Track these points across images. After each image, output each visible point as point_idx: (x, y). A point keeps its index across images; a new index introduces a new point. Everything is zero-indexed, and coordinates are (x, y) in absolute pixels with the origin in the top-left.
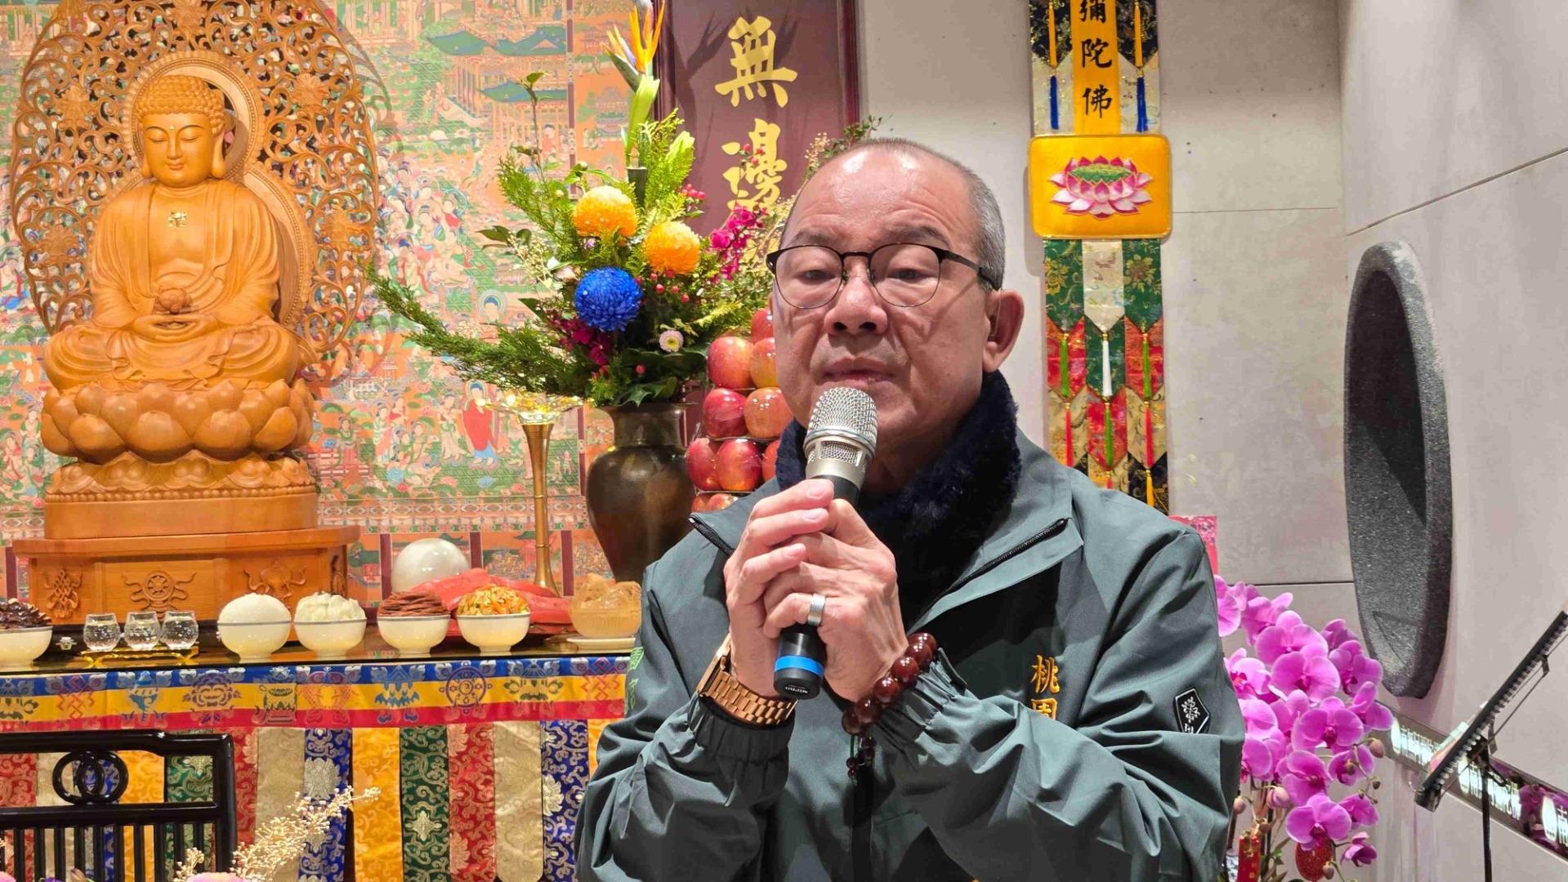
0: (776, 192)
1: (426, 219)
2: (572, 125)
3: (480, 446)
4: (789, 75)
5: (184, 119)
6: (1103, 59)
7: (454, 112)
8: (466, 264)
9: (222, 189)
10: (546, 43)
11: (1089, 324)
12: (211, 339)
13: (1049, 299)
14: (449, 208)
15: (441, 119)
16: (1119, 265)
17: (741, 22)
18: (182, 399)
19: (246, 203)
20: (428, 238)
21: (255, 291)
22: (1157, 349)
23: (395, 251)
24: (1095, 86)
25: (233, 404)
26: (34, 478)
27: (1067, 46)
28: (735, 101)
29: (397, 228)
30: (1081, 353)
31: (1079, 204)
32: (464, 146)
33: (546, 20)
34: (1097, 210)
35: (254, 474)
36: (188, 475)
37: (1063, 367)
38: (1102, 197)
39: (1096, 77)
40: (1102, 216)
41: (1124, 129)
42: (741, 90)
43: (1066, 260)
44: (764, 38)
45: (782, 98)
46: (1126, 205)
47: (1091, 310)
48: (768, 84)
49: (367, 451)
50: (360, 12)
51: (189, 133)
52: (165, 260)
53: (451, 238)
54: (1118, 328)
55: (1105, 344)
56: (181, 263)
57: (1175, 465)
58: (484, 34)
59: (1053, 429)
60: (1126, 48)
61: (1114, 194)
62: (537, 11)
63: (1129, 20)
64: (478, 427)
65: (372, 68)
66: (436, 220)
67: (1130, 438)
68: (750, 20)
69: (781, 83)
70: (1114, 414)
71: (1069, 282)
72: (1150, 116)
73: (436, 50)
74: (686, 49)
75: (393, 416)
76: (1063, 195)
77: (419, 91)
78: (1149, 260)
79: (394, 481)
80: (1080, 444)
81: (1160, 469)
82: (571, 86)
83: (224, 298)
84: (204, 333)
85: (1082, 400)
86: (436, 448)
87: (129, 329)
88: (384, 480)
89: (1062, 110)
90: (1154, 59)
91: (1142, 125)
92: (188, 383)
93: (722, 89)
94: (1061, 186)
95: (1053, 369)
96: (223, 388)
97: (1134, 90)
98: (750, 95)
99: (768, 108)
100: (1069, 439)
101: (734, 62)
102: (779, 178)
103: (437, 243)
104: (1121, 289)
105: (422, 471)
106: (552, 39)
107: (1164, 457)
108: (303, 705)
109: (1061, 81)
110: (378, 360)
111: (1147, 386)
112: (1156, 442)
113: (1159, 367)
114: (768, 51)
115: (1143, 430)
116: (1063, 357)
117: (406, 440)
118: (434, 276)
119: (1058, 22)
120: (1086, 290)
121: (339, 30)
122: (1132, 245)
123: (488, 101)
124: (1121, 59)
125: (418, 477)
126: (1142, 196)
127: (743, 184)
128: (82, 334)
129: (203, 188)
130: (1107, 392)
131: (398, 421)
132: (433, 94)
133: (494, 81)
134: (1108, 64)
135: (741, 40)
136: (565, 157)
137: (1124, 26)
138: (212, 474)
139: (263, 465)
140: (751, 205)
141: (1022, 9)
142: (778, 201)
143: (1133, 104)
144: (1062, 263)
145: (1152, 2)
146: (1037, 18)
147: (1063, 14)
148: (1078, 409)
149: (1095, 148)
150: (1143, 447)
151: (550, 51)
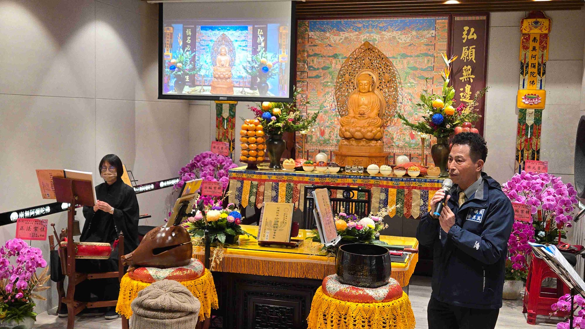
0: (469, 98)
1: (406, 99)
2: (433, 84)
3: (412, 139)
4: (473, 77)
5: (366, 82)
6: (534, 76)
7: (412, 81)
8: (412, 108)
9: (371, 93)
10: (429, 69)
11: (527, 124)
12: (368, 120)
13: (519, 119)
14: (410, 97)
15: (409, 81)
16: (534, 113)
17: (465, 67)
19: (375, 96)
20: (406, 103)
21: (376, 111)
22: (540, 129)
23: (400, 104)
24: (532, 81)
26: (336, 140)
27: (527, 73)
28: (463, 81)
29: (400, 100)
30: (524, 129)
31: (527, 102)
32: (413, 87)
33: (430, 65)
34: (530, 104)
37: (521, 132)
38: (531, 101)
39: (532, 79)
40: (531, 105)
41: (537, 89)
42: (464, 79)
43: (523, 112)
44: (469, 70)
45: (472, 81)
46: (536, 103)
47: (527, 122)
48: (469, 78)
49: (392, 139)
50: (396, 62)
51: (366, 84)
52: (361, 105)
53: (410, 103)
54: (532, 125)
55: (529, 128)
56: (363, 106)
57: (541, 151)
58: (418, 67)
59: (518, 143)
60: (539, 74)
61: (534, 101)
62: (428, 63)
63: (540, 68)
64: (412, 136)
65: (398, 72)
67: (533, 146)
68: (467, 66)
69: (472, 78)
70: (530, 141)
71: (523, 116)
72: (543, 86)
73: (409, 69)
74: (455, 71)
75: (397, 133)
76: (524, 101)
77: (406, 77)
78: (540, 113)
79: (397, 144)
80: (523, 146)
81: (538, 152)
82: (433, 77)
83: (370, 113)
84: (367, 119)
85: (524, 138)
86: (404, 139)
87: (354, 117)
88: (395, 144)
89: (525, 84)
90: (544, 76)
91: (541, 88)
93: (461, 79)
94: (523, 99)
95: (519, 132)
97: (540, 82)
98: (466, 80)
99: (469, 82)
100: (521, 145)
101: (463, 74)
102: (470, 95)
104: (534, 118)
105: (402, 143)
107: (539, 149)
108: (381, 184)
109: (525, 80)
110: (395, 123)
111: (537, 136)
112: (538, 147)
113: (540, 133)
114: (470, 72)
115: (535, 144)
116: (521, 130)
117: (399, 137)
118: (406, 109)
120: (527, 118)
121: (392, 66)
122: (536, 110)
123: (418, 79)
124: (538, 76)
125: (401, 144)
126: (540, 101)
127: (463, 96)
128: (346, 118)
129: (368, 93)
130: (529, 137)
131: (398, 134)
132: (409, 77)
133: (419, 75)
135: (465, 70)
136: (431, 90)
137: (539, 70)
138: (367, 143)
139: (375, 142)
140: (464, 100)
141: (519, 66)
142: (469, 100)
143: (539, 84)
144: (522, 113)
145: (545, 65)
146: (522, 68)
147: (527, 67)
148: (523, 140)
149: (531, 92)
150: (535, 147)
151: (430, 71)
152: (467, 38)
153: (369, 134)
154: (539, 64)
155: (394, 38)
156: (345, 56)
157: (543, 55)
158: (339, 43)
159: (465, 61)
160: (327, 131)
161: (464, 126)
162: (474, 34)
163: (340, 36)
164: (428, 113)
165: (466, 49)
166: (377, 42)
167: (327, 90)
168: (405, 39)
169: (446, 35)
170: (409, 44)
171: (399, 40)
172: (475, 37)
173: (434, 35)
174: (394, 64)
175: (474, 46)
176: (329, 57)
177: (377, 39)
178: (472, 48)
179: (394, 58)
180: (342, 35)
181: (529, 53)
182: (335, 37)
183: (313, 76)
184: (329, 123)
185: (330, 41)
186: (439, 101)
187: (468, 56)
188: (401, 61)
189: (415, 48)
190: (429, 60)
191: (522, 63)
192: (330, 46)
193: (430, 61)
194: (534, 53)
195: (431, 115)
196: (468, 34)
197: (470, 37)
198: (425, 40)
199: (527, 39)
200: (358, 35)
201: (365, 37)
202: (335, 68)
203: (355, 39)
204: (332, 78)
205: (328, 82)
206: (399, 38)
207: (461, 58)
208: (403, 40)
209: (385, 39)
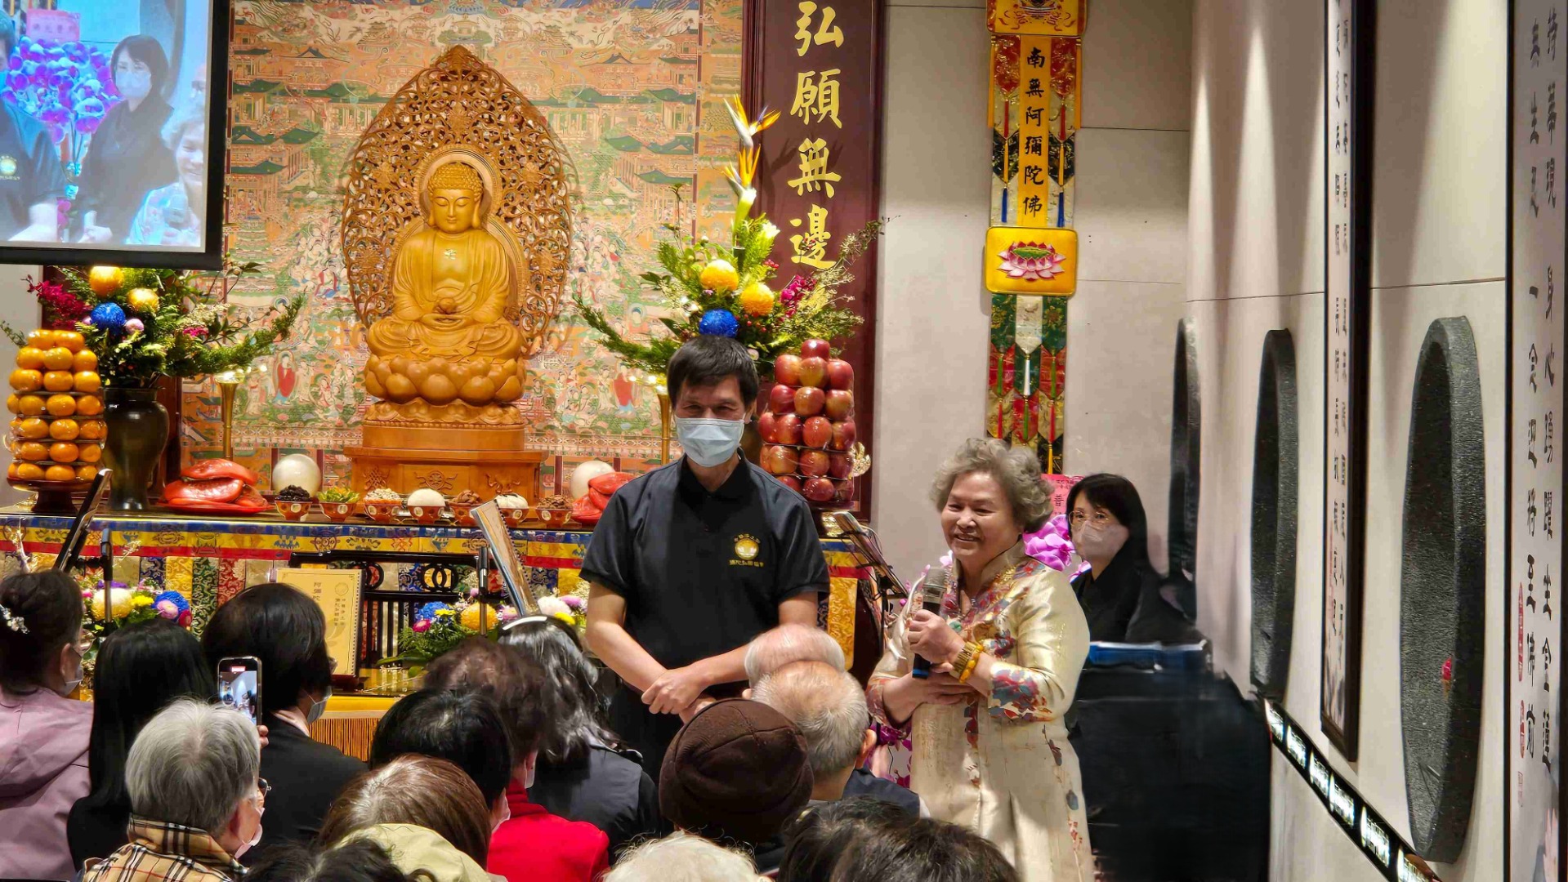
0: (823, 252)
1: (597, 255)
2: (694, 201)
3: (624, 403)
4: (835, 177)
5: (458, 193)
6: (1038, 179)
7: (619, 188)
8: (621, 286)
9: (479, 235)
10: (681, 147)
11: (1018, 348)
12: (471, 330)
13: (993, 331)
14: (613, 249)
15: (610, 191)
16: (1040, 312)
17: (807, 142)
18: (454, 368)
19: (492, 245)
20: (598, 268)
21: (495, 301)
22: (1061, 367)
23: (576, 275)
24: (1033, 196)
25: (484, 373)
26: (337, 406)
27: (1015, 169)
28: (800, 192)
29: (578, 258)
30: (1011, 367)
31: (1017, 272)
32: (625, 210)
33: (681, 132)
34: (1028, 276)
35: (493, 416)
36: (454, 415)
37: (999, 375)
38: (1031, 268)
39: (1033, 190)
40: (1031, 280)
41: (1050, 225)
42: (805, 185)
43: (1005, 307)
44: (821, 153)
45: (830, 192)
46: (1046, 274)
47: (1020, 340)
48: (822, 183)
49: (551, 401)
50: (562, 120)
51: (461, 201)
52: (442, 278)
53: (613, 269)
54: (1036, 354)
55: (1028, 362)
56: (450, 281)
57: (1069, 444)
58: (641, 138)
59: (990, 414)
60: (1053, 172)
61: (1039, 267)
62: (677, 126)
63: (1057, 155)
64: (624, 391)
65: (568, 156)
66: (604, 256)
67: (1040, 423)
68: (813, 140)
69: (830, 182)
70: (1031, 407)
71: (1006, 321)
72: (1066, 218)
73: (610, 147)
74: (771, 159)
75: (569, 380)
76: (1006, 266)
77: (598, 173)
78: (1059, 310)
79: (567, 423)
80: (1007, 425)
81: (1058, 445)
82: (695, 176)
84: (466, 326)
85: (1011, 396)
86: (595, 403)
87: (421, 321)
88: (561, 421)
89: (1010, 209)
90: (1071, 181)
91: (1061, 222)
92: (456, 358)
93: (792, 183)
94: (1005, 259)
95: (993, 376)
96: (479, 363)
97: (1057, 200)
98: (810, 189)
99: (820, 197)
100: (1000, 420)
101: (801, 167)
102: (825, 244)
103: (603, 271)
104: (1041, 328)
105: (586, 417)
106: (685, 145)
107: (1061, 437)
108: (531, 553)
109: (1009, 192)
110: (561, 345)
111: (1053, 390)
112: (1057, 427)
113: (1062, 379)
114: (823, 161)
115: (1049, 418)
116: (1000, 370)
117: (576, 396)
118: (601, 292)
119: (1010, 153)
120: (1018, 327)
121: (549, 134)
122: (1049, 299)
123: (642, 182)
124: (1051, 180)
125: (583, 420)
126: (1057, 269)
127: (802, 246)
128: (392, 323)
129: (465, 235)
130: (1027, 392)
131: (572, 384)
132: (607, 175)
133: (646, 169)
134: (1041, 183)
135: (807, 153)
136: (689, 221)
137: (1053, 159)
138: (468, 414)
139: (499, 411)
140: (806, 260)
141: (988, 144)
142: (824, 259)
143: (1056, 209)
144: (1003, 308)
145: (1072, 144)
146: (997, 150)
147: (1014, 148)
148: (1007, 402)
149: (1028, 236)
150: (1048, 429)
151: (682, 153)
152: (812, 41)
153: (477, 382)
154: (1051, 140)
155: (553, 31)
156: (372, 92)
157: (1063, 110)
158: (350, 45)
159: (806, 121)
160: (304, 374)
161: (805, 353)
162: (836, 28)
163: (353, 18)
164: (683, 307)
165: (809, 81)
166: (489, 46)
167: (304, 217)
168: (594, 37)
169: (737, 26)
170: (607, 56)
171: (571, 40)
172: (838, 37)
173: (695, 26)
174: (555, 125)
175: (837, 71)
176: (313, 94)
177: (492, 34)
178: (830, 78)
179: (552, 102)
180: (361, 16)
181: (1020, 102)
182: (335, 24)
183: (250, 164)
184: (312, 341)
185: (314, 34)
186: (720, 268)
187: (815, 104)
188: (579, 117)
189: (630, 69)
190: (679, 116)
191: (996, 134)
192: (316, 54)
193: (683, 118)
194: (1035, 102)
195: (695, 315)
196: (813, 28)
197: (822, 37)
198: (664, 41)
199: (1012, 54)
200: (419, 17)
201: (447, 27)
202: (334, 136)
203: (410, 32)
204: (324, 174)
205: (305, 189)
206: (572, 34)
207: (793, 112)
208: (585, 41)
209: (520, 34)
